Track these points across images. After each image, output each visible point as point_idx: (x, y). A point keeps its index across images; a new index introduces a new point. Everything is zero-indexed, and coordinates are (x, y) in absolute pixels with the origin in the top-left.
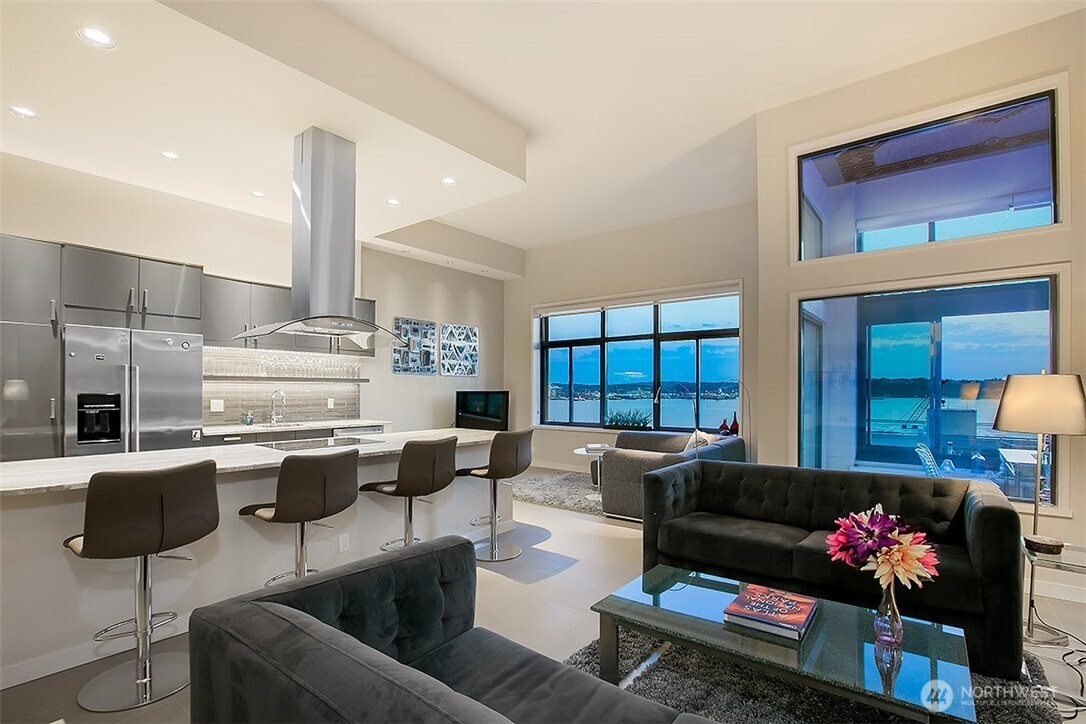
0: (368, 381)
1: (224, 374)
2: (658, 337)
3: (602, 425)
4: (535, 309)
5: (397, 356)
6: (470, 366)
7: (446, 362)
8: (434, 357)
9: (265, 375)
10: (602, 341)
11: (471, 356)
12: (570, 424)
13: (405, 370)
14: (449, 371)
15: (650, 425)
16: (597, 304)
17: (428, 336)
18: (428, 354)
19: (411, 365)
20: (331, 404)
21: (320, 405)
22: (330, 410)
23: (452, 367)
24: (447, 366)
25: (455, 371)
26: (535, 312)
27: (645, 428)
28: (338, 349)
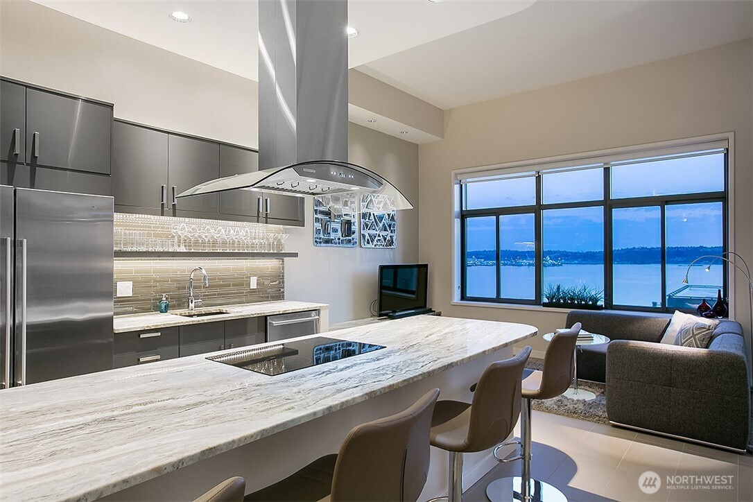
0: (295, 255)
1: (134, 249)
2: (609, 204)
3: (537, 301)
4: (456, 175)
5: (318, 226)
6: (388, 238)
7: (366, 232)
8: (355, 228)
9: (183, 249)
10: (538, 209)
11: (390, 226)
12: (498, 300)
13: (327, 242)
14: (369, 243)
15: (601, 303)
16: (532, 167)
17: (349, 204)
18: (349, 223)
19: (332, 236)
20: (253, 284)
21: (242, 285)
22: (253, 291)
23: (372, 238)
24: (367, 237)
25: (375, 243)
26: (456, 179)
27: (595, 307)
28: (266, 218)
